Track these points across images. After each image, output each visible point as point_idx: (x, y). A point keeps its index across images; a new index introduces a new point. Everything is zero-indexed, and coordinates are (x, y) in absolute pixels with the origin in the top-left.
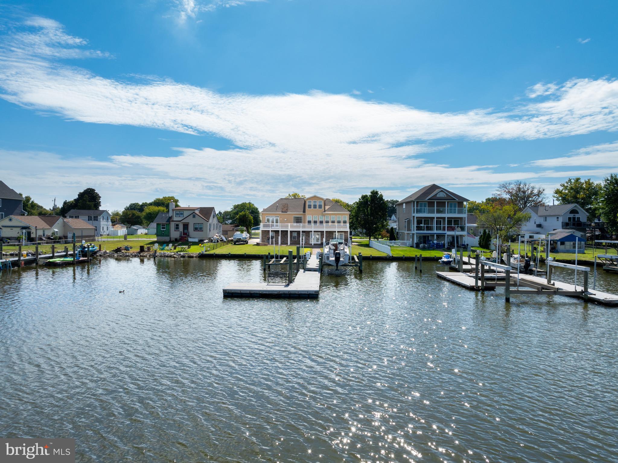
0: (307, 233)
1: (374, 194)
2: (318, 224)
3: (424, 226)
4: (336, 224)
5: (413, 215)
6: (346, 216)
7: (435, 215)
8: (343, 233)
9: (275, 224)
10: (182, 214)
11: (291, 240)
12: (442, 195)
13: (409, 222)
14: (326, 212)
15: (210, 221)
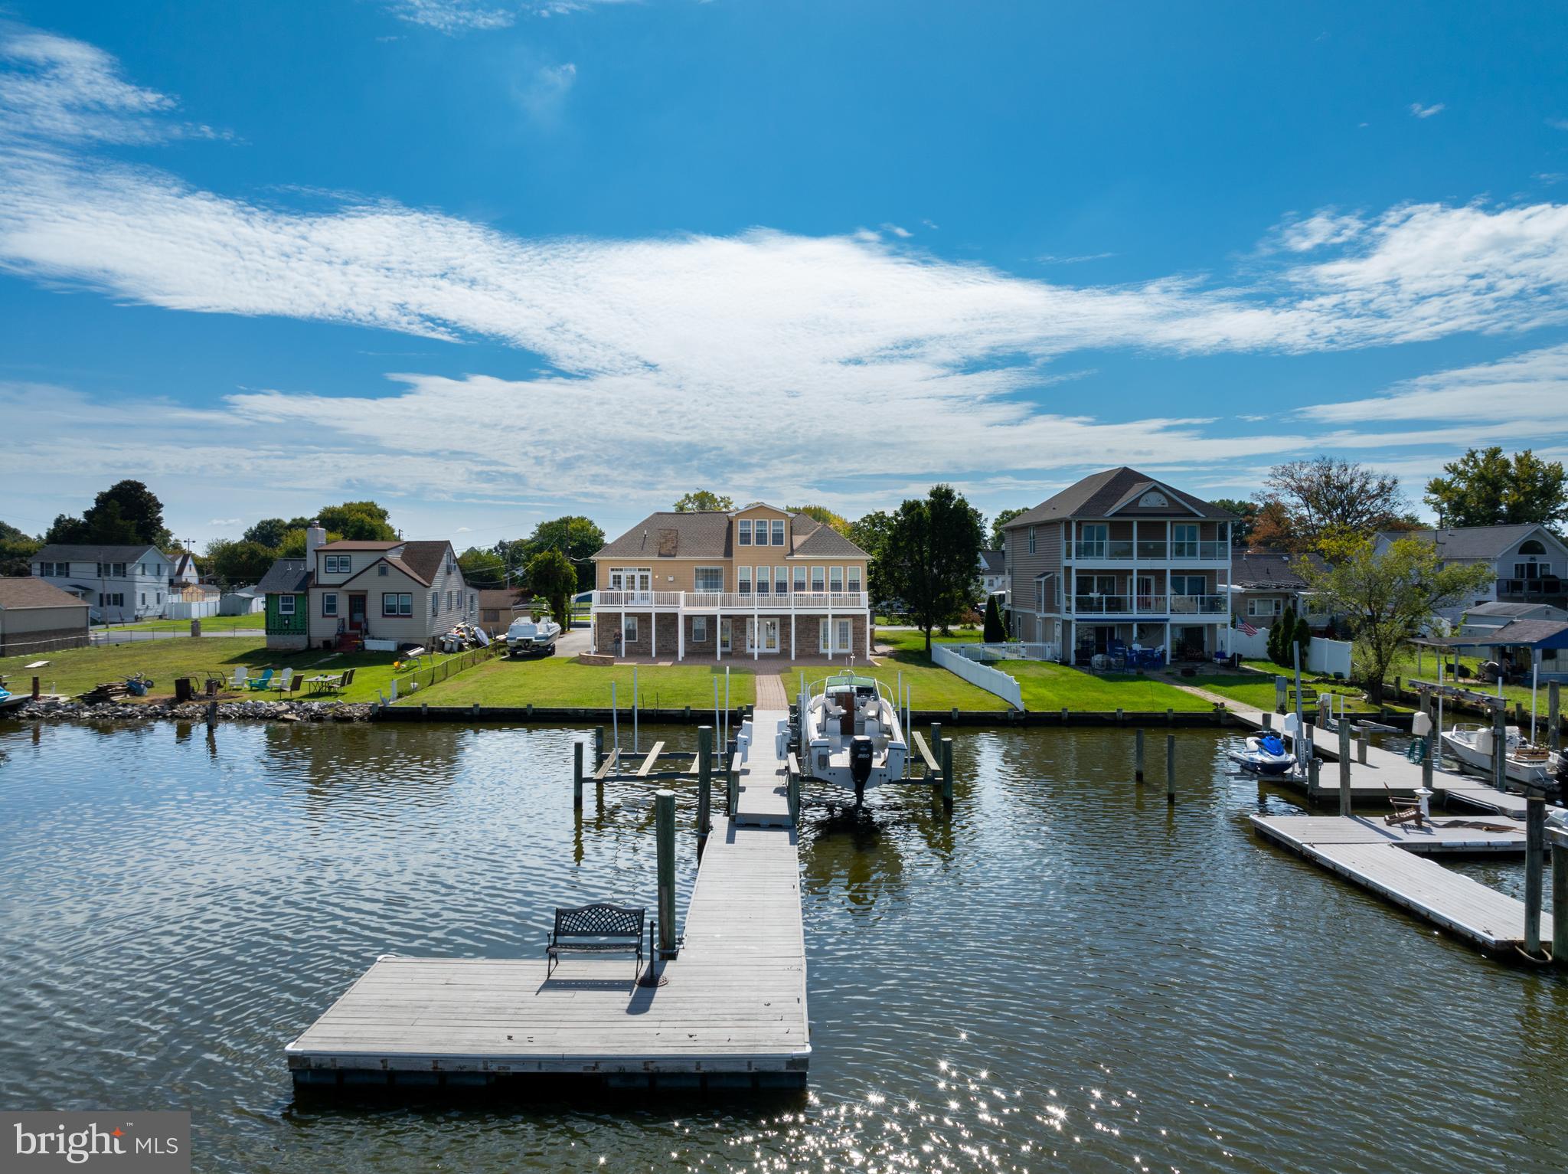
0: (739, 623)
1: (942, 497)
2: (772, 593)
3: (1100, 599)
4: (827, 593)
5: (1066, 563)
6: (857, 567)
7: (1135, 564)
8: (849, 621)
9: (638, 592)
10: (345, 563)
11: (687, 641)
12: (1154, 501)
13: (1051, 585)
14: (796, 556)
15: (437, 583)
